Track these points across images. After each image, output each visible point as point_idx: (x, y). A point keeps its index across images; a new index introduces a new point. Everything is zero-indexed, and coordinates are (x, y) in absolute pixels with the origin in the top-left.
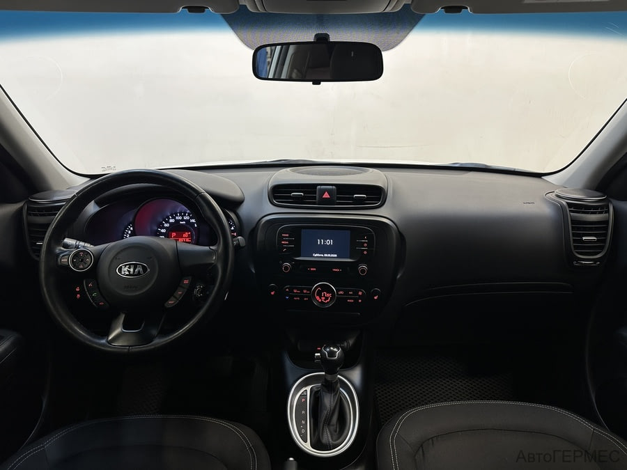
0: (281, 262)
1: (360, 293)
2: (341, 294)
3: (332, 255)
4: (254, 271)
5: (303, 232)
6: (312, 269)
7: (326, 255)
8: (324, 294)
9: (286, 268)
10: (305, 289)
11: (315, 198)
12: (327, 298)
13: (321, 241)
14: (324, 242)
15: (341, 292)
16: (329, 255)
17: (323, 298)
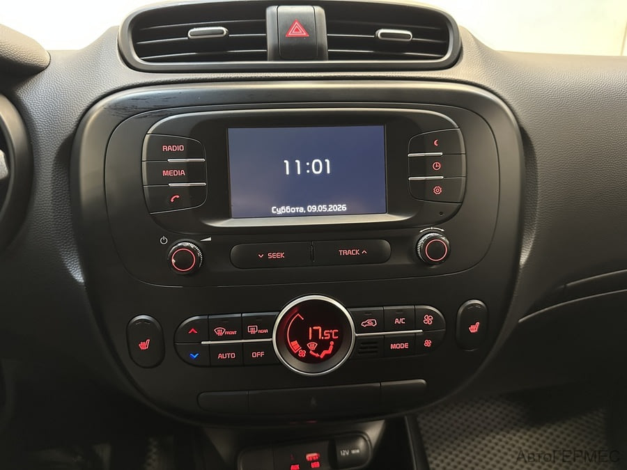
0: (164, 240)
1: (428, 320)
2: (370, 329)
3: (333, 208)
4: (79, 277)
5: (233, 133)
6: (271, 256)
7: (312, 208)
8: (315, 333)
9: (184, 258)
10: (252, 321)
11: (262, 42)
12: (323, 345)
13: (293, 167)
14: (304, 168)
15: (370, 323)
16: (323, 208)
17: (312, 346)
